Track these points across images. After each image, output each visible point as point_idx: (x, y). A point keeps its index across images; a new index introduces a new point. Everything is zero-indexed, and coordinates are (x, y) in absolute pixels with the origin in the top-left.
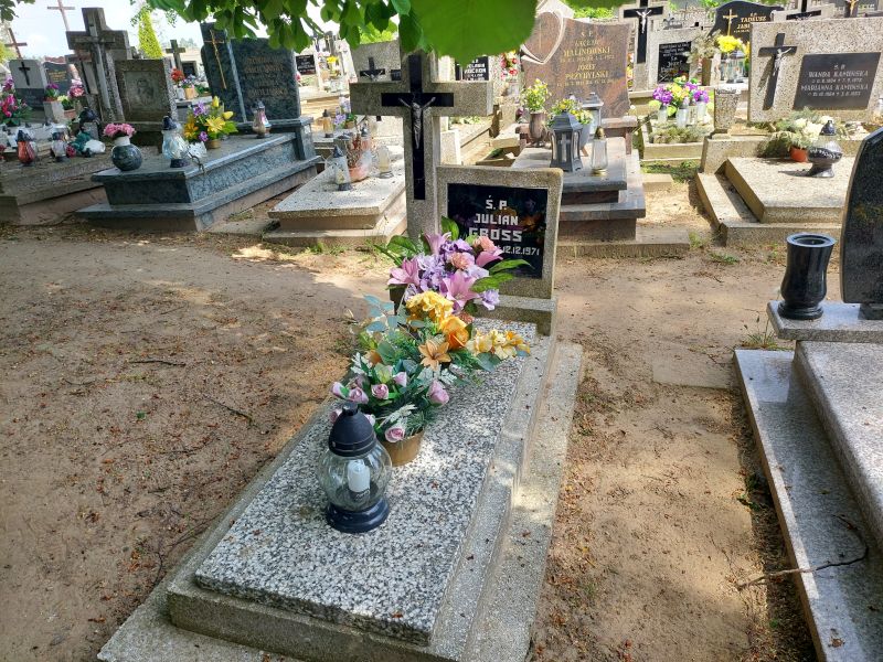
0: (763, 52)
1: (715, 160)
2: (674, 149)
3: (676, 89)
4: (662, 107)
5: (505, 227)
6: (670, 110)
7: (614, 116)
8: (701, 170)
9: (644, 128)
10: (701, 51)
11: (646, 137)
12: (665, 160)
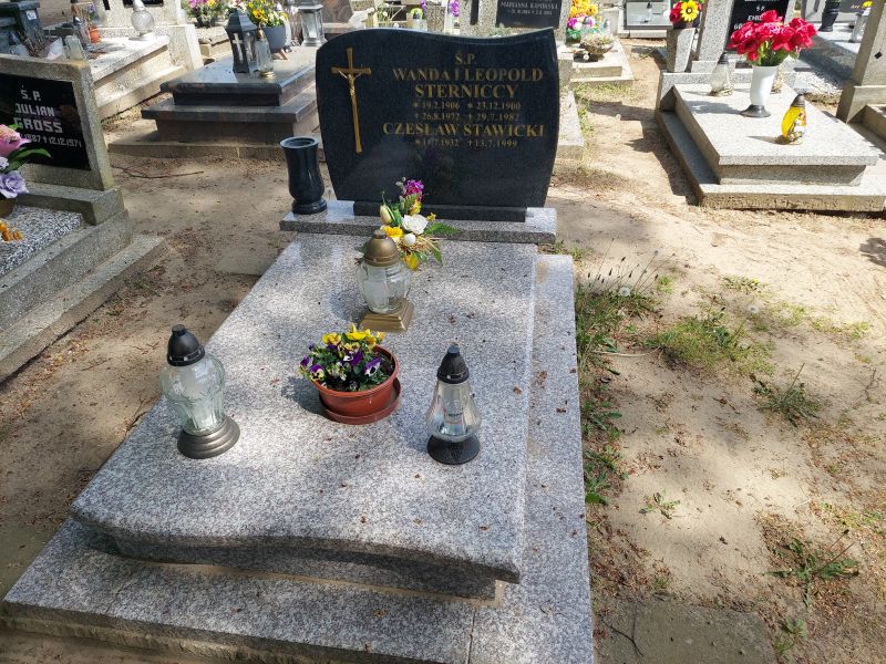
5: (44, 118)
7: (338, 21)
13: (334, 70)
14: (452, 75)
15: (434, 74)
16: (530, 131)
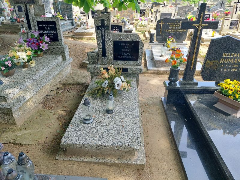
0: (155, 12)
1: (148, 30)
2: (141, 28)
3: (143, 18)
4: (140, 21)
5: (117, 31)
6: (141, 22)
7: (131, 21)
8: (146, 31)
9: (137, 25)
10: (147, 11)
11: (137, 26)
12: (140, 30)
13: (159, 23)
14: (175, 23)
15: (172, 23)
16: (184, 31)
